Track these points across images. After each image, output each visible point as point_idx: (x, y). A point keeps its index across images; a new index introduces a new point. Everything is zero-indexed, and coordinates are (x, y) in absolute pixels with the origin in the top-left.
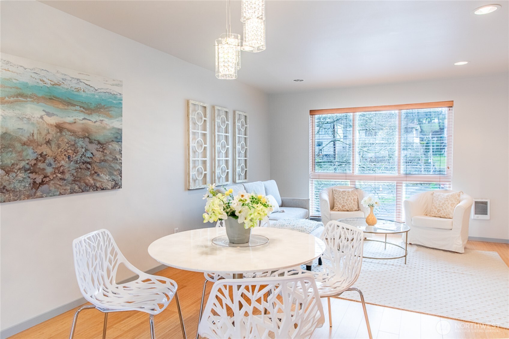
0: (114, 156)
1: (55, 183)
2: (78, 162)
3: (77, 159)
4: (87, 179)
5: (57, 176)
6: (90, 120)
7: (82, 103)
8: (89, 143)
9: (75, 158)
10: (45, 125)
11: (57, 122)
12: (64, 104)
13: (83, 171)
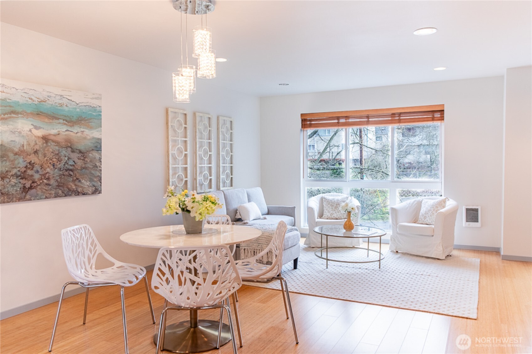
0: (94, 164)
1: (41, 188)
2: (62, 169)
3: (61, 166)
4: (70, 185)
5: (43, 182)
6: (72, 132)
7: (65, 116)
8: (71, 152)
9: (59, 166)
10: (34, 138)
11: (43, 134)
12: (49, 118)
13: (66, 178)
